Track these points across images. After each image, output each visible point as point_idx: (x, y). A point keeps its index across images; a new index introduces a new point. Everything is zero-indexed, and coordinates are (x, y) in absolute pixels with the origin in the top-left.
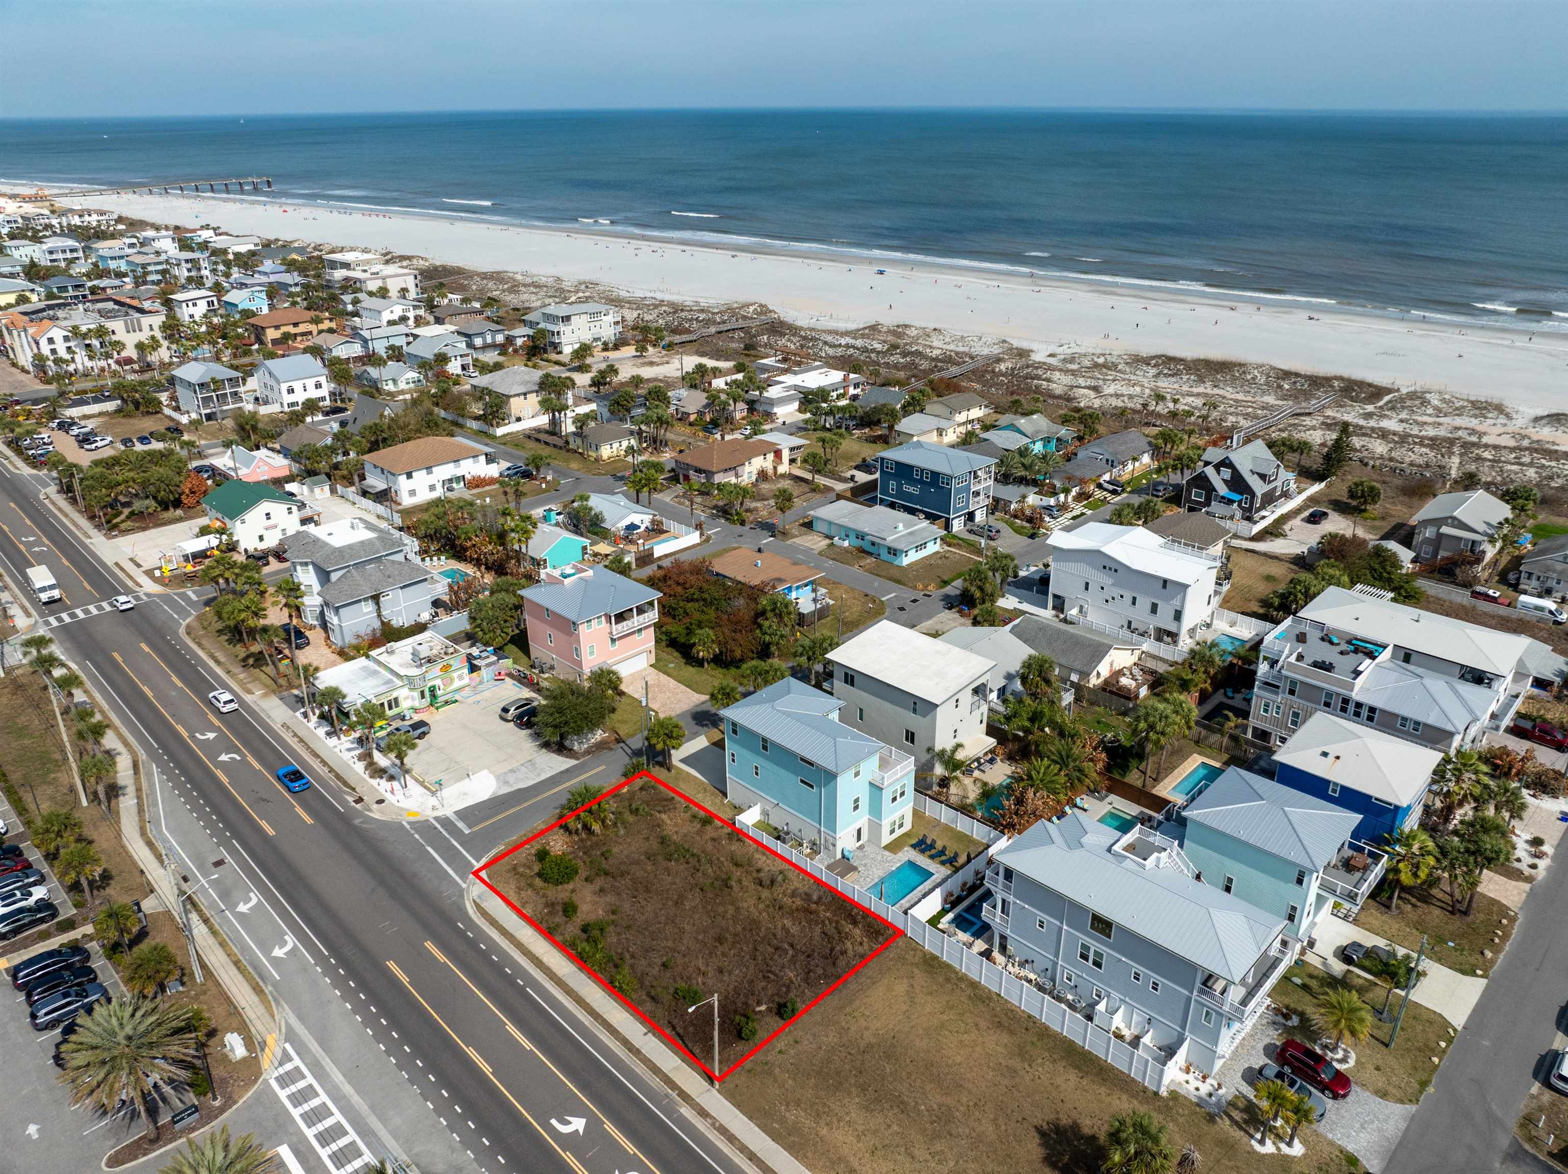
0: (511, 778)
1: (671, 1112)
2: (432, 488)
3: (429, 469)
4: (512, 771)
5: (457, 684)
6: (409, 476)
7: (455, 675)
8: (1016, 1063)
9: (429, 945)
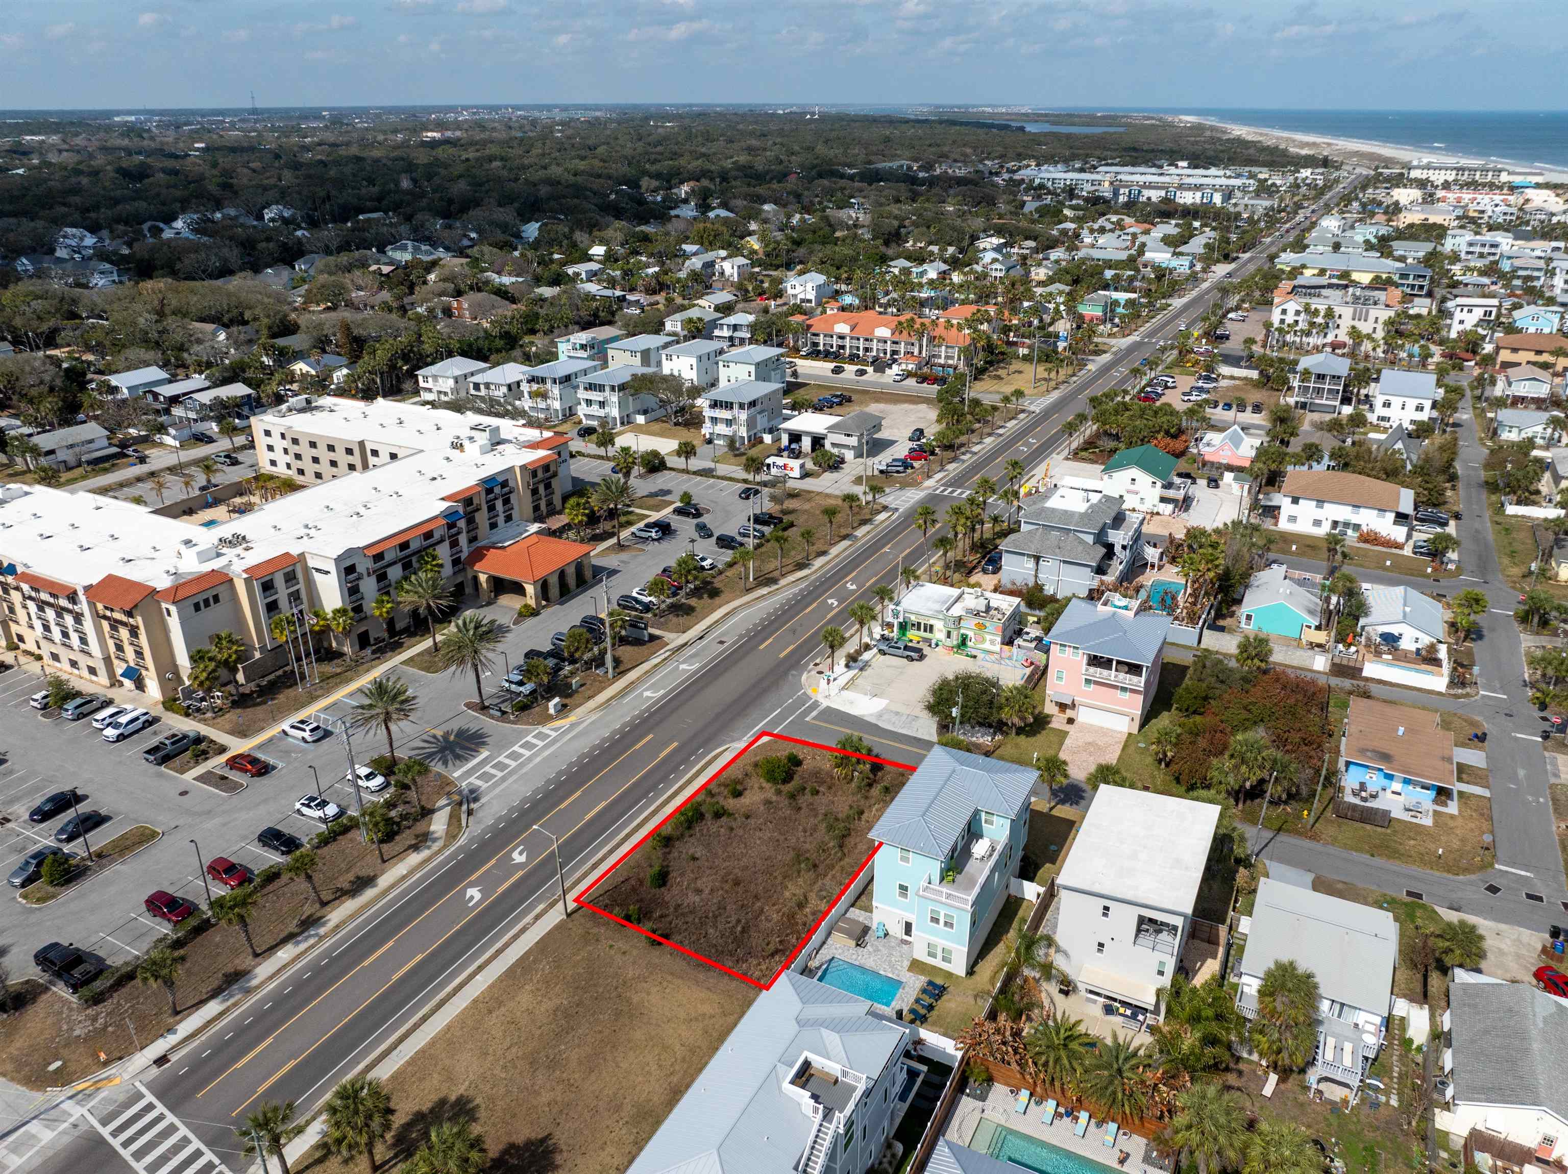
0: (885, 717)
1: (538, 900)
2: (1317, 523)
3: (1320, 502)
4: (897, 713)
5: (987, 646)
6: (1295, 501)
7: (988, 637)
8: (628, 1110)
9: (675, 744)
